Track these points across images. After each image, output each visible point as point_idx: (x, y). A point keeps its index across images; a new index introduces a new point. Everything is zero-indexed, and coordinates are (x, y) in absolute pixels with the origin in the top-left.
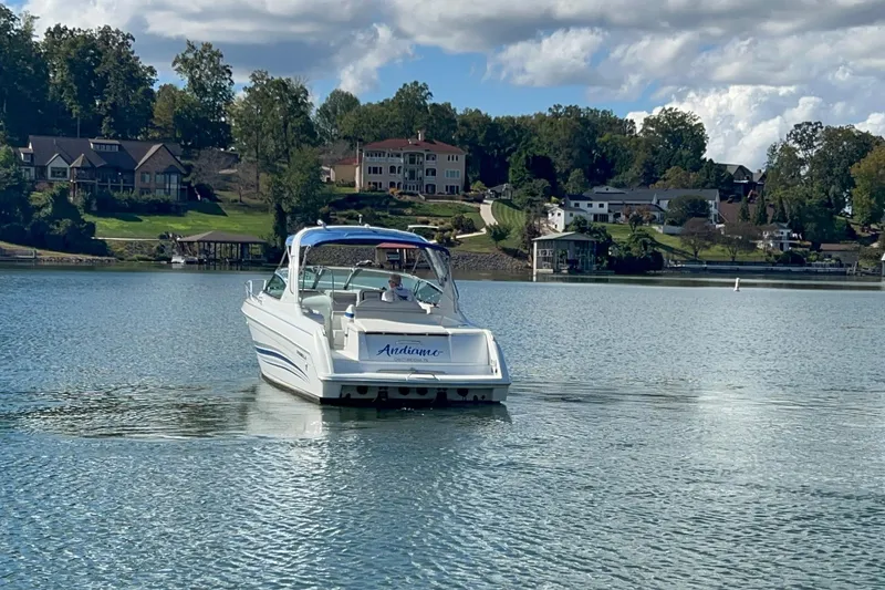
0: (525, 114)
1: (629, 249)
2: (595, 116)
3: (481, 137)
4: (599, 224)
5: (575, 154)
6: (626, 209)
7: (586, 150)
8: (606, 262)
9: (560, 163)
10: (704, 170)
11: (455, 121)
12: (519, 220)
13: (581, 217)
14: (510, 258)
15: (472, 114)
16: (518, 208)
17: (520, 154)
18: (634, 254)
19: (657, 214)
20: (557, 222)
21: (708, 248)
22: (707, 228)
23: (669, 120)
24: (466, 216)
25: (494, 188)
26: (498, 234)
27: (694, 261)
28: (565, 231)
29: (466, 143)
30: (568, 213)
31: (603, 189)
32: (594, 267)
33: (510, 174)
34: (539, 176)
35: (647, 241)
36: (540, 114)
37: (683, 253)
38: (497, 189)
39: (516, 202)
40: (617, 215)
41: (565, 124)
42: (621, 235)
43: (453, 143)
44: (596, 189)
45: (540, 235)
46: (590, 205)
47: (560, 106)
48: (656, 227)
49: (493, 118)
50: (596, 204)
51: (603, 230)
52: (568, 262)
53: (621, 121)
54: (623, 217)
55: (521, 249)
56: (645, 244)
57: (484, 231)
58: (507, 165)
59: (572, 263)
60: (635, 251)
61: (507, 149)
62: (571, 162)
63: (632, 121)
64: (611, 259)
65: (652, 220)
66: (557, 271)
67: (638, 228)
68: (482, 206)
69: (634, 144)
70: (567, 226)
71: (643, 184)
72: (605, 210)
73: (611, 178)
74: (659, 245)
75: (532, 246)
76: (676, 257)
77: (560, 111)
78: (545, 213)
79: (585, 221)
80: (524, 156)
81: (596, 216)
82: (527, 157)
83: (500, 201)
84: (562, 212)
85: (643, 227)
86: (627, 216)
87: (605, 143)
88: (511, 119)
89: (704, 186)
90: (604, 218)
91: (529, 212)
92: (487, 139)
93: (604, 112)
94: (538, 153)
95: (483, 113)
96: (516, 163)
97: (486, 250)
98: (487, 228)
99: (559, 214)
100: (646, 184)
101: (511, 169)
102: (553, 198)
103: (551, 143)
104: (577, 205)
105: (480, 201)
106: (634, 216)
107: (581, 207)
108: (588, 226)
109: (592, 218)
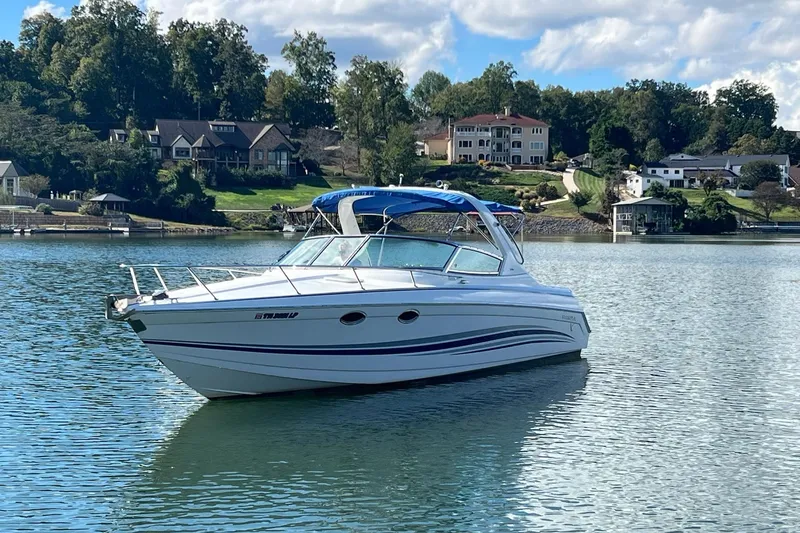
0: (604, 89)
1: (704, 212)
2: (670, 88)
3: (563, 111)
4: (675, 190)
5: (651, 124)
6: (700, 175)
7: (662, 121)
8: (682, 224)
9: (638, 132)
10: (774, 137)
11: (538, 97)
12: (599, 187)
13: (657, 183)
14: (591, 222)
15: (554, 90)
16: (598, 176)
17: (600, 126)
18: (709, 217)
19: (730, 179)
20: (635, 188)
21: (779, 210)
22: (778, 191)
23: (740, 91)
24: (550, 184)
25: (575, 158)
26: (580, 200)
27: (764, 222)
28: (643, 196)
29: (550, 117)
30: (646, 179)
31: (678, 157)
32: (671, 229)
33: (591, 145)
34: (617, 147)
35: (722, 205)
36: (618, 88)
37: (755, 215)
38: (579, 158)
39: (597, 170)
40: (692, 181)
41: (642, 97)
42: (696, 200)
43: (536, 117)
44: (672, 157)
45: (619, 201)
46: (666, 172)
47: (637, 81)
48: (729, 192)
49: (574, 93)
50: (672, 171)
51: (679, 195)
52: (646, 225)
53: (695, 93)
54: (698, 182)
55: (602, 214)
56: (719, 207)
57: (567, 197)
58: (588, 136)
59: (650, 226)
60: (709, 214)
61: (588, 121)
62: (647, 133)
63: (705, 93)
64: (686, 221)
65: (726, 185)
66: (636, 233)
67: (712, 192)
68: (564, 175)
69: (707, 113)
70: (644, 192)
71: (716, 152)
72: (680, 176)
73: (686, 146)
74: (733, 208)
75: (612, 211)
76: (748, 219)
77: (637, 85)
78: (624, 180)
79: (662, 187)
80: (604, 127)
81: (672, 182)
82: (606, 128)
83: (581, 169)
84: (640, 178)
85: (716, 192)
86: (702, 182)
87: (680, 114)
88: (591, 94)
89: (774, 151)
90: (679, 183)
91: (608, 179)
92: (568, 113)
93: (678, 85)
94: (618, 124)
95: (565, 88)
96: (596, 134)
97: (570, 215)
98: (570, 195)
99: (637, 181)
100: (719, 151)
101: (591, 140)
102: (631, 166)
103: (629, 115)
104: (654, 172)
105: (563, 170)
106: (709, 181)
107: (657, 173)
108: (664, 191)
109: (668, 184)
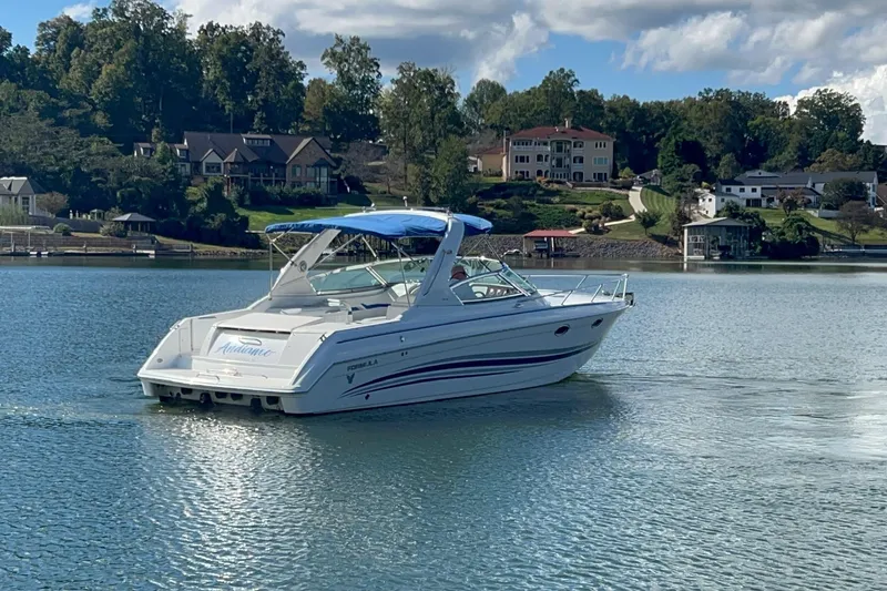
0: (674, 99)
1: (783, 234)
2: (746, 99)
3: (629, 123)
4: (752, 210)
5: (726, 138)
6: (779, 194)
7: (737, 134)
8: (759, 247)
9: (711, 148)
10: (861, 152)
11: (602, 108)
12: (668, 206)
13: (733, 202)
14: (660, 245)
15: (619, 100)
16: (668, 195)
17: (669, 139)
18: (789, 239)
19: (812, 198)
20: (708, 207)
21: (866, 231)
22: (866, 211)
23: (824, 101)
24: (614, 203)
25: (642, 175)
26: (647, 221)
27: (854, 246)
28: (717, 216)
29: (615, 129)
30: (720, 198)
31: (756, 173)
32: (747, 253)
33: (659, 160)
34: (689, 162)
35: (803, 226)
36: (689, 98)
37: (840, 237)
38: (646, 175)
39: (666, 188)
40: (770, 200)
41: (716, 107)
42: (774, 220)
43: (600, 130)
44: (749, 174)
45: (690, 221)
46: (742, 190)
47: (711, 90)
48: (812, 212)
49: (641, 104)
50: (748, 189)
51: (756, 215)
52: (720, 248)
53: (774, 104)
54: (777, 201)
55: (671, 236)
56: (800, 229)
57: (633, 218)
58: (656, 151)
59: (726, 252)
60: (789, 236)
61: (656, 135)
62: (721, 147)
63: (785, 103)
64: (764, 244)
65: (808, 204)
66: (709, 258)
67: (792, 212)
68: (631, 193)
69: (787, 126)
70: (718, 212)
71: (796, 167)
72: (758, 195)
73: (764, 161)
74: (815, 229)
75: (683, 233)
76: (832, 242)
77: (711, 94)
78: (696, 199)
79: (737, 207)
80: (673, 141)
81: (748, 201)
82: (677, 141)
83: (647, 187)
84: (713, 197)
85: (797, 212)
86: (781, 201)
87: (757, 127)
88: (660, 104)
89: (861, 168)
90: (757, 203)
91: (679, 198)
92: (634, 125)
93: (756, 95)
94: (689, 138)
95: (631, 98)
96: (666, 149)
97: (636, 237)
98: (636, 215)
99: (710, 200)
100: (800, 168)
101: (659, 155)
102: (704, 184)
103: (701, 128)
104: (729, 190)
105: (629, 188)
106: (788, 200)
107: (732, 192)
108: (740, 212)
109: (744, 203)
